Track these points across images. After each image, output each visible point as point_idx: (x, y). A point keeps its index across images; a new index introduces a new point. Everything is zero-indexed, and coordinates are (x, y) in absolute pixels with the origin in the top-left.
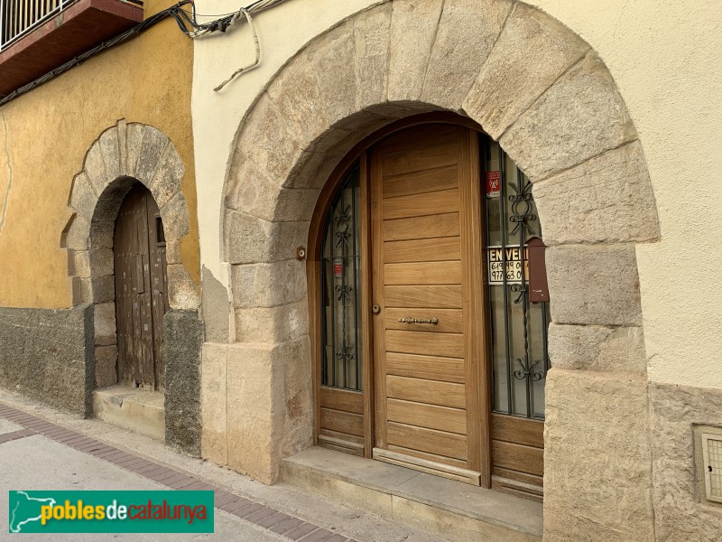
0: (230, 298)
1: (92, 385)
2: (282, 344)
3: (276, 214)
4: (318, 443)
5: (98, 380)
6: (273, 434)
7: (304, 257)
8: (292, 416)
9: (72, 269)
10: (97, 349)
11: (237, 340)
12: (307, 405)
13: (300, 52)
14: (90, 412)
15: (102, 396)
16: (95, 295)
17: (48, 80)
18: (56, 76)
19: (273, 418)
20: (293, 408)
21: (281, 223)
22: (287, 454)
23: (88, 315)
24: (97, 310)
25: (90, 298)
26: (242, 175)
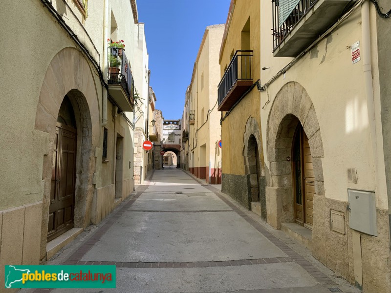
0: (270, 173)
1: (250, 200)
2: (280, 188)
3: (276, 146)
4: (295, 222)
5: (252, 199)
6: (277, 215)
7: (290, 160)
8: (285, 211)
9: (245, 163)
10: (252, 189)
11: (273, 186)
12: (291, 208)
13: (276, 97)
14: (250, 209)
15: (253, 203)
16: (250, 171)
17: (238, 103)
18: (239, 102)
19: (277, 210)
20: (285, 208)
21: (279, 149)
22: (283, 222)
23: (248, 177)
24: (251, 176)
25: (249, 173)
26: (269, 134)
